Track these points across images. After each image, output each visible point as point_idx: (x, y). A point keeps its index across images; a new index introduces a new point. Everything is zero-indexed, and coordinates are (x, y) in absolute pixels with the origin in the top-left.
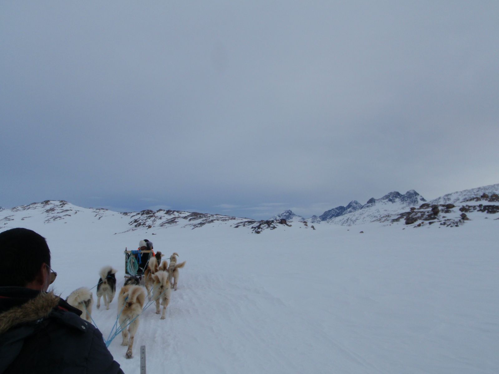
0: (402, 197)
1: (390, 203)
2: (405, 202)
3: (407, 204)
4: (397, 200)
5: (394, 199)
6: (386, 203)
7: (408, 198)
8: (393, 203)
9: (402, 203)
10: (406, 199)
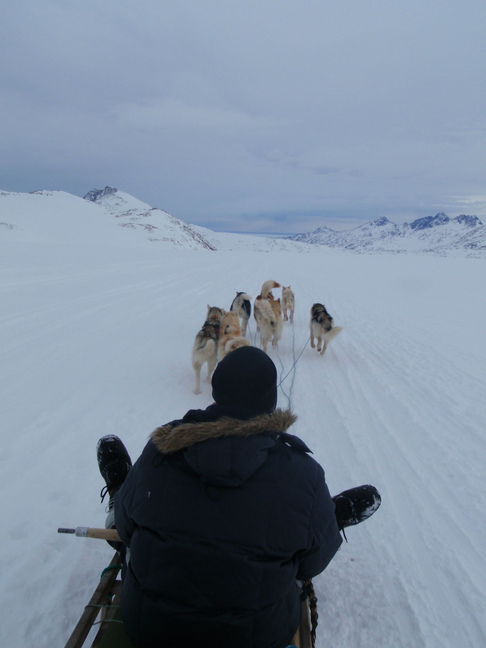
0: (467, 219)
1: (458, 223)
2: (467, 224)
3: (468, 226)
4: (463, 222)
5: (461, 221)
6: (456, 223)
7: (470, 221)
8: (460, 223)
9: (465, 224)
10: (468, 222)
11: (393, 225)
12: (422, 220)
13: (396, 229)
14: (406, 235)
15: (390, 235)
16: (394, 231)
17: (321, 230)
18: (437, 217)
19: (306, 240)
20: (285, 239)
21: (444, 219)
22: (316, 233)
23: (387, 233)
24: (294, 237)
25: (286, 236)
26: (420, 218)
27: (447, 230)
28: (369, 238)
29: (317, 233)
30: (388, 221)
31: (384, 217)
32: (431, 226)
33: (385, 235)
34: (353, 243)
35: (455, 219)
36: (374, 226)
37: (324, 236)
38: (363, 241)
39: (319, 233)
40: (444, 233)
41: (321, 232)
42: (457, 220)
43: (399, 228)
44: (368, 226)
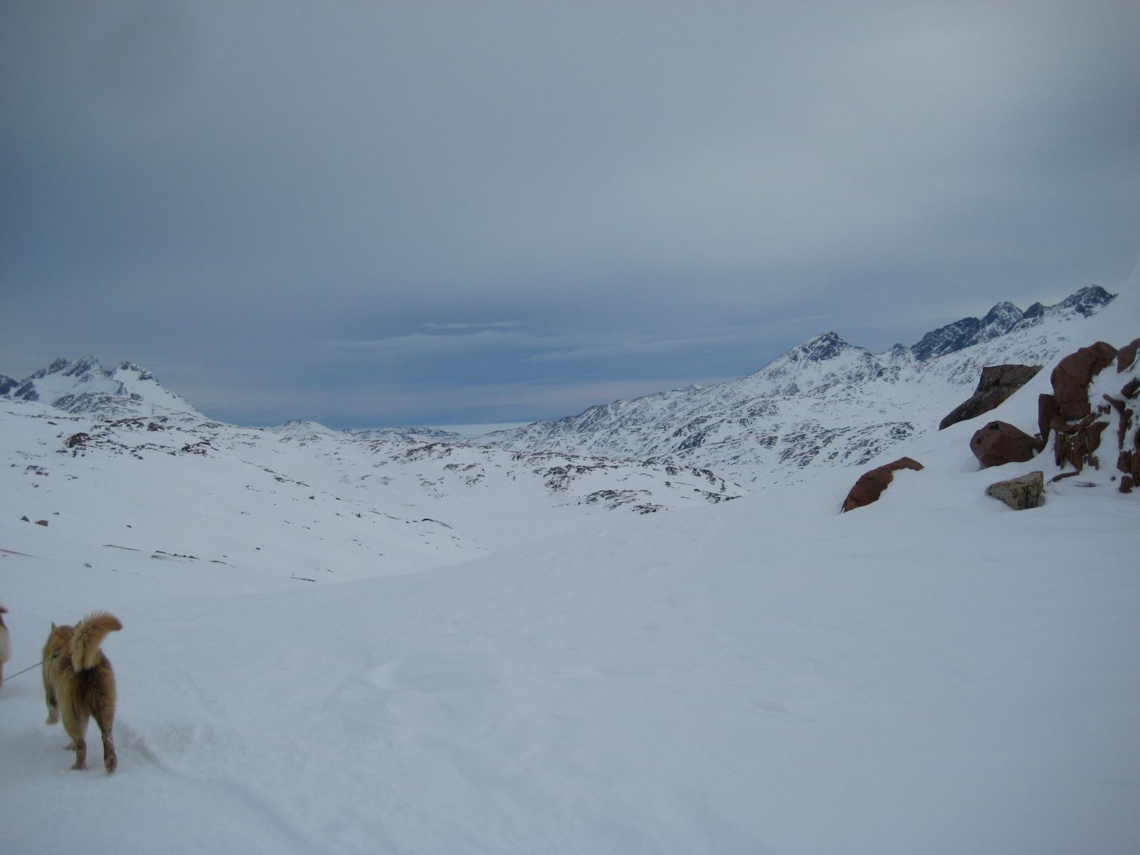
11: (860, 353)
12: (946, 330)
16: (867, 371)
18: (991, 317)
26: (941, 327)
30: (844, 344)
31: (832, 333)
36: (804, 361)
43: (879, 362)
44: (785, 364)
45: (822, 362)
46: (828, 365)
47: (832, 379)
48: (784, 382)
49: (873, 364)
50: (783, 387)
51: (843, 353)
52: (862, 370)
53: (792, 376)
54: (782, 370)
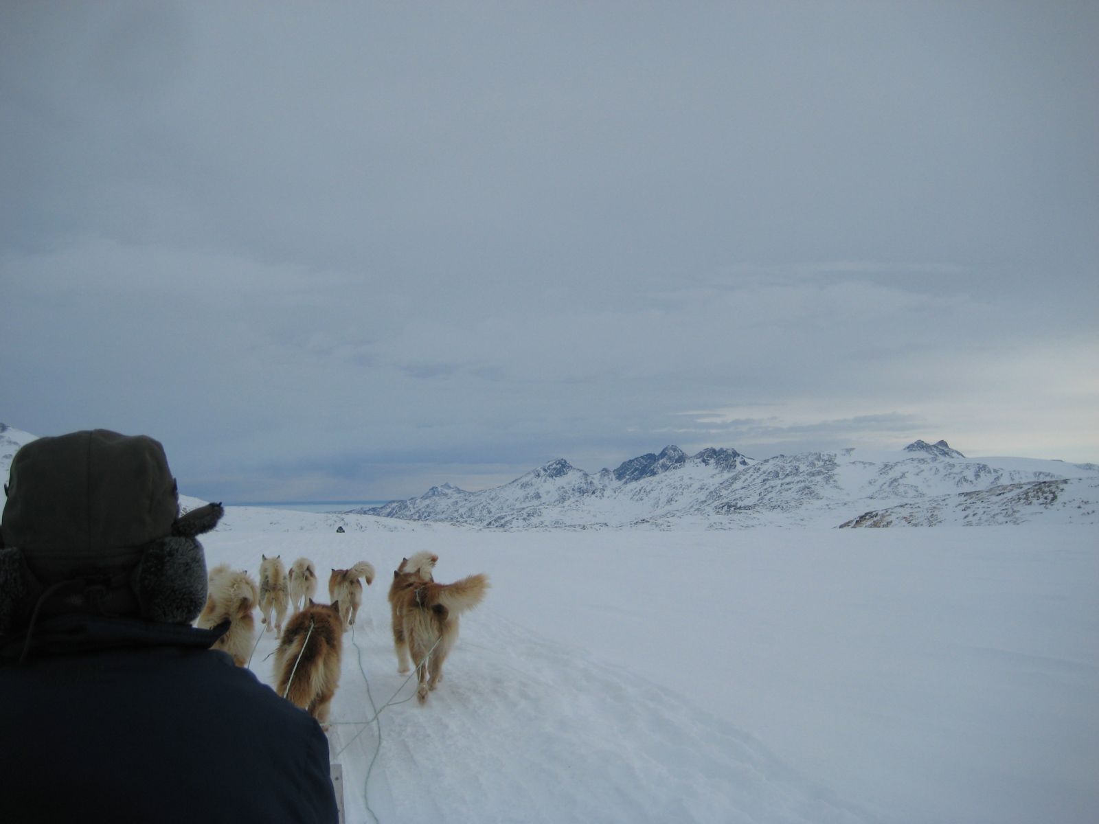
0: (719, 457)
3: (721, 469)
7: (723, 460)
10: (721, 462)
11: (581, 473)
12: (635, 461)
13: (587, 483)
14: (606, 493)
15: (577, 494)
16: (585, 486)
17: (438, 492)
18: (663, 454)
19: (409, 513)
20: (365, 513)
21: (677, 457)
22: (426, 498)
23: (571, 492)
24: (382, 508)
25: (366, 507)
26: (632, 459)
27: (683, 479)
28: (535, 502)
29: (430, 497)
30: (570, 467)
31: (562, 459)
32: (654, 473)
33: (567, 495)
34: (504, 514)
35: (696, 457)
36: (544, 477)
37: (443, 504)
38: (523, 509)
39: (434, 497)
40: (677, 484)
41: (439, 495)
42: (700, 460)
43: (593, 480)
44: (532, 479)
45: (557, 479)
46: (560, 481)
47: (562, 490)
48: (531, 491)
49: (589, 482)
50: (530, 494)
51: (570, 473)
52: (582, 485)
53: (536, 487)
54: (530, 483)
